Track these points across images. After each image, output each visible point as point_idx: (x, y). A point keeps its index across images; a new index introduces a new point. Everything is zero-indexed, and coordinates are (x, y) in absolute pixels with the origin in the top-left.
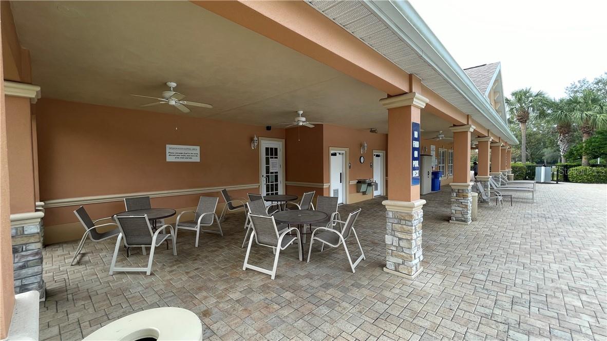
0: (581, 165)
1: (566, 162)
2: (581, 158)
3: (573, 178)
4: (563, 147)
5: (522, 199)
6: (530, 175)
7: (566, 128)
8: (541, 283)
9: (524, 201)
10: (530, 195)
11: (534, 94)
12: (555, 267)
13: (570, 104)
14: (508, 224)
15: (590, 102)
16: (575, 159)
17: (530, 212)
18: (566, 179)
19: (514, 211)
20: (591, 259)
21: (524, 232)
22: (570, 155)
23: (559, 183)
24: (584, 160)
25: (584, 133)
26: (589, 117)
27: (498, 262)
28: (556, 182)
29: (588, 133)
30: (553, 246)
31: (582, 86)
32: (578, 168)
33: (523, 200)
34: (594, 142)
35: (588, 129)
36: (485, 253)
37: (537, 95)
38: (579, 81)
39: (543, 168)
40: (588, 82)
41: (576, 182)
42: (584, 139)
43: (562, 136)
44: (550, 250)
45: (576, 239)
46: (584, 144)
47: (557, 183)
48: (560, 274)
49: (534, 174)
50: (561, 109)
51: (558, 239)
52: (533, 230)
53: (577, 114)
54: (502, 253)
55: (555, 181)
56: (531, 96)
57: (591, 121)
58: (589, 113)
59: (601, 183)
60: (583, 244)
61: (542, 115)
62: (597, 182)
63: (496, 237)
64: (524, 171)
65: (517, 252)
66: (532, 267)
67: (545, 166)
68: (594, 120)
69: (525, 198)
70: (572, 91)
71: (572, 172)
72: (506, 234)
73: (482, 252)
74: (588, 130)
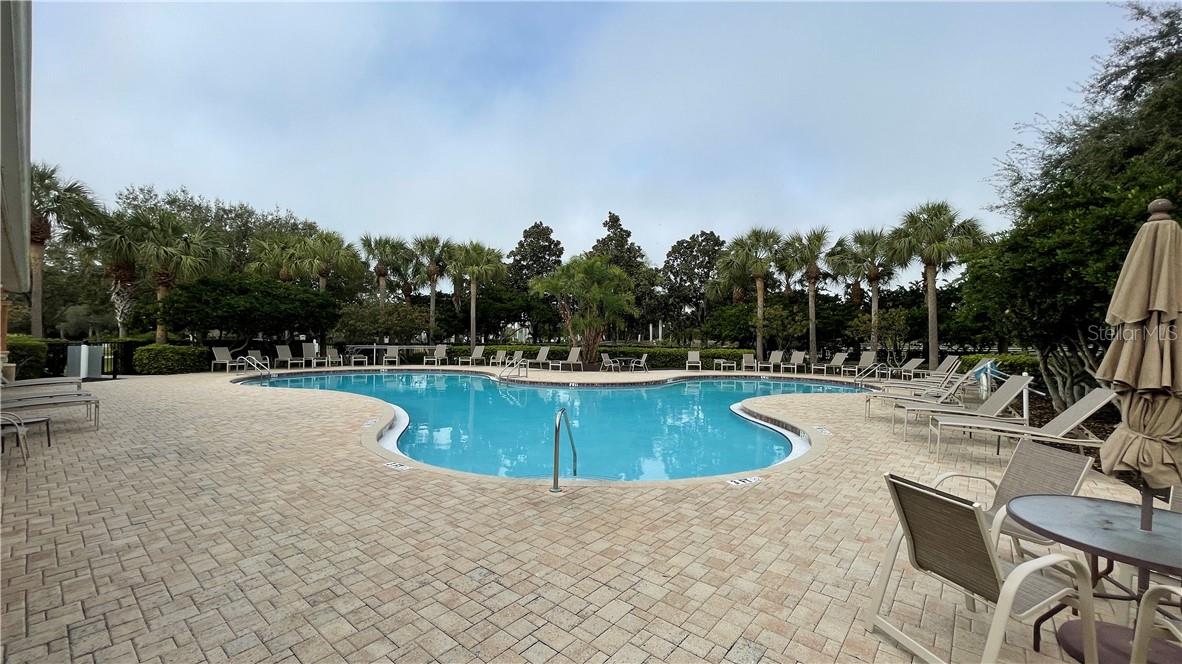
0: (154, 342)
1: (128, 335)
2: (155, 329)
3: (143, 366)
4: (121, 309)
5: (64, 423)
6: (55, 364)
7: (126, 269)
8: (259, 625)
9: (72, 428)
10: (80, 411)
11: (62, 185)
12: (250, 564)
13: (136, 226)
14: (74, 499)
15: (170, 231)
16: (145, 331)
17: (103, 451)
18: (130, 370)
19: (67, 459)
20: (285, 517)
21: (129, 508)
22: (136, 323)
23: (118, 377)
24: (159, 332)
25: (160, 284)
26: (169, 257)
27: (125, 630)
28: (111, 376)
29: (167, 285)
30: (210, 517)
31: (147, 200)
32: (150, 347)
33: (68, 426)
34: (177, 302)
35: (167, 276)
36: (67, 620)
37: (70, 189)
38: (141, 190)
39: (84, 348)
40: (156, 195)
41: (149, 374)
42: (159, 296)
43: (119, 286)
44: (214, 531)
45: (234, 487)
46: (160, 305)
47: (115, 378)
48: (271, 579)
49: (64, 362)
50: (118, 230)
51: (206, 499)
52: (145, 495)
53: (150, 248)
54: (118, 594)
55: (107, 374)
56: (54, 186)
57: (172, 265)
58: (169, 249)
59: (188, 372)
60: (252, 493)
61: (77, 234)
62: (182, 371)
63: (64, 551)
64: (43, 355)
65: (153, 572)
66: (211, 593)
67: (86, 343)
68: (178, 264)
69: (69, 421)
70: (129, 204)
71: (139, 353)
72: (88, 531)
73: (53, 624)
74: (166, 278)
